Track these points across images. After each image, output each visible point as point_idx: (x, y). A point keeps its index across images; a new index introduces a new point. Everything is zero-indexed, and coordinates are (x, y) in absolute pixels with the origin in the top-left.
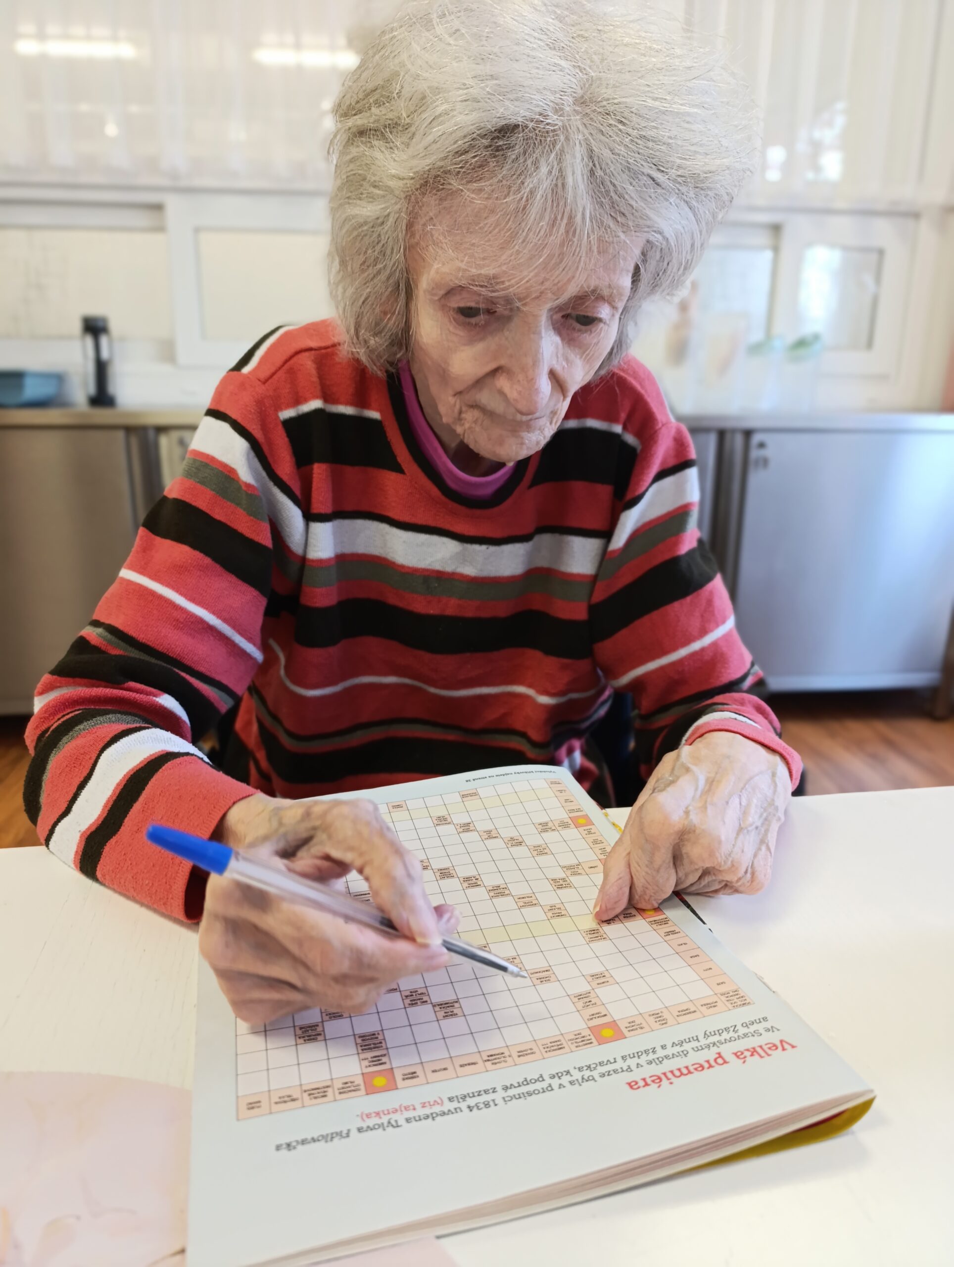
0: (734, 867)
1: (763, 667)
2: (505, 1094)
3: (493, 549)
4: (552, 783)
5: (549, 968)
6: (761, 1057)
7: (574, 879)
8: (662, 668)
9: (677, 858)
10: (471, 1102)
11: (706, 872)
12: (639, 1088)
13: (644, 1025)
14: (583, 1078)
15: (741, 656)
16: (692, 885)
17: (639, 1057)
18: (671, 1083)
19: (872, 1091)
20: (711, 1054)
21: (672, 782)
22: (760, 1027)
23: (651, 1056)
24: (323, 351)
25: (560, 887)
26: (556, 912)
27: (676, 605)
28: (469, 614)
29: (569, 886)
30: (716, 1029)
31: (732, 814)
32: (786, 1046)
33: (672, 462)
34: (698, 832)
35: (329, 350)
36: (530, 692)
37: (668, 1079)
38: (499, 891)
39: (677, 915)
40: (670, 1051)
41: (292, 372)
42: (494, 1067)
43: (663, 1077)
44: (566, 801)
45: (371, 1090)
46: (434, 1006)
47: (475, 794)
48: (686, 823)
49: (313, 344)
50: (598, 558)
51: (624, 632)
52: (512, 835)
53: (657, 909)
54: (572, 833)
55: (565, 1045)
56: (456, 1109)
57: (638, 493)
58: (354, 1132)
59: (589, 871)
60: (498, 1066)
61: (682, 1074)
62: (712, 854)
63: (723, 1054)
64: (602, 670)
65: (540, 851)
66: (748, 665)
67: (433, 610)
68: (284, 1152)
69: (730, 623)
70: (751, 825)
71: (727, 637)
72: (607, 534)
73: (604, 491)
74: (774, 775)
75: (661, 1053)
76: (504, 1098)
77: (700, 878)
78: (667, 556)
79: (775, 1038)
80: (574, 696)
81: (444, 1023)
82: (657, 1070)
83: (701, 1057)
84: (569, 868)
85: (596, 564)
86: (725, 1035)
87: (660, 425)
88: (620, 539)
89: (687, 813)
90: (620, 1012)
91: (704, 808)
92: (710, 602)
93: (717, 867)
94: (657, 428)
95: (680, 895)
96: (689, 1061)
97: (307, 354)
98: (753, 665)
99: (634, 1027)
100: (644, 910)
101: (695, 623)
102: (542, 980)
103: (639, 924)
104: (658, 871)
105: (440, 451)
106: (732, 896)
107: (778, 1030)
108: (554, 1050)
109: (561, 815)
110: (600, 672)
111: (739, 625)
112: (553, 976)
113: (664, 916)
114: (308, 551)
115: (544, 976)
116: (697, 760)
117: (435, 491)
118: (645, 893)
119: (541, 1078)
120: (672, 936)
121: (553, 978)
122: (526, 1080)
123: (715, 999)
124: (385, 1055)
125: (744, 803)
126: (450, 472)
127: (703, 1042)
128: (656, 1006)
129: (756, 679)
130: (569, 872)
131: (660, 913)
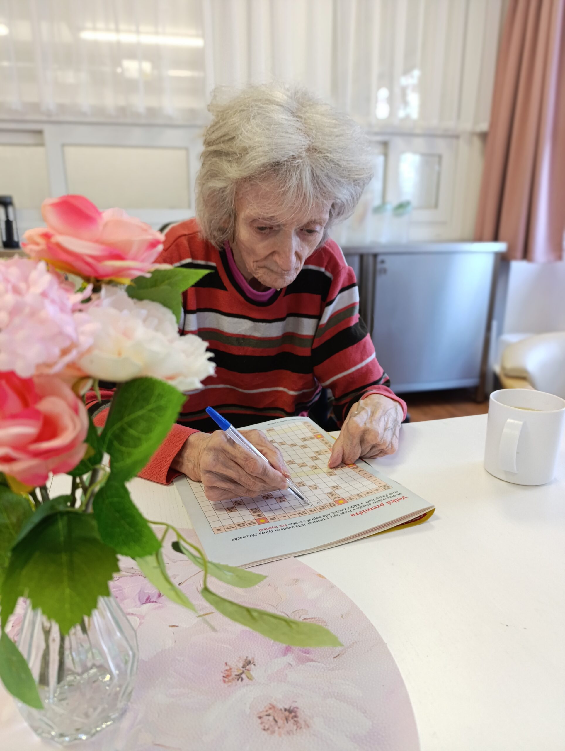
0: (385, 443)
1: (388, 374)
2: (308, 522)
3: (268, 325)
4: (304, 423)
5: (315, 485)
6: (396, 502)
7: (319, 457)
8: (345, 377)
9: (362, 441)
10: (297, 525)
11: (373, 447)
12: (355, 515)
13: (354, 498)
14: (335, 515)
15: (379, 370)
16: (367, 453)
17: (353, 507)
18: (366, 513)
19: (434, 506)
20: (379, 504)
21: (357, 414)
22: (395, 494)
23: (358, 507)
24: (190, 236)
25: (315, 460)
26: (315, 468)
27: (350, 348)
28: (258, 354)
29: (318, 459)
30: (380, 496)
31: (382, 424)
32: (404, 498)
33: (347, 284)
34: (370, 430)
35: (193, 235)
36: (285, 390)
37: (364, 512)
38: (291, 462)
39: (361, 465)
40: (364, 504)
41: (177, 246)
42: (302, 515)
43: (363, 512)
44: (312, 429)
45: (260, 523)
46: (275, 499)
47: (273, 430)
48: (365, 427)
49: (186, 232)
50: (315, 329)
51: (327, 361)
52: (291, 443)
53: (354, 464)
54: (316, 441)
55: (326, 507)
56: (292, 527)
57: (332, 299)
58: (258, 534)
59: (325, 453)
60: (304, 515)
61: (369, 510)
62: (376, 438)
63: (383, 503)
64: (317, 379)
65: (304, 447)
66: (382, 374)
67: (241, 353)
68: (235, 541)
69: (374, 356)
70: (389, 427)
71: (372, 362)
72: (319, 317)
73: (317, 298)
74: (396, 409)
75: (361, 505)
76: (308, 523)
77: (371, 449)
78: (346, 327)
79: (401, 496)
80: (305, 391)
81: (280, 504)
82: (361, 510)
83: (376, 505)
84: (317, 452)
85: (314, 331)
86: (383, 498)
87: (341, 268)
88: (325, 319)
89: (365, 424)
90: (345, 496)
91: (371, 422)
92: (364, 347)
93: (378, 443)
94: (340, 269)
95: (362, 458)
96: (371, 506)
97: (183, 237)
98: (384, 373)
99: (350, 499)
100: (348, 464)
101: (358, 357)
102: (314, 489)
103: (347, 470)
104: (355, 447)
105: (244, 280)
106: (384, 457)
107: (402, 494)
108: (323, 509)
109: (310, 434)
110: (316, 380)
111: (377, 356)
112: (317, 487)
113: (357, 466)
114: (185, 327)
115: (314, 487)
116: (366, 405)
117: (242, 299)
118: (349, 457)
119: (320, 517)
120: (360, 472)
121: (318, 488)
122: (315, 518)
123: (379, 488)
124: (262, 514)
125: (386, 419)
126: (249, 290)
127: (376, 500)
128: (358, 492)
129: (386, 380)
130: (317, 454)
131: (355, 465)
